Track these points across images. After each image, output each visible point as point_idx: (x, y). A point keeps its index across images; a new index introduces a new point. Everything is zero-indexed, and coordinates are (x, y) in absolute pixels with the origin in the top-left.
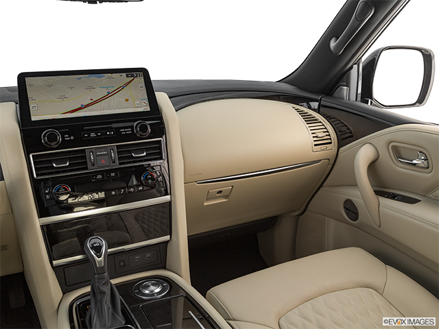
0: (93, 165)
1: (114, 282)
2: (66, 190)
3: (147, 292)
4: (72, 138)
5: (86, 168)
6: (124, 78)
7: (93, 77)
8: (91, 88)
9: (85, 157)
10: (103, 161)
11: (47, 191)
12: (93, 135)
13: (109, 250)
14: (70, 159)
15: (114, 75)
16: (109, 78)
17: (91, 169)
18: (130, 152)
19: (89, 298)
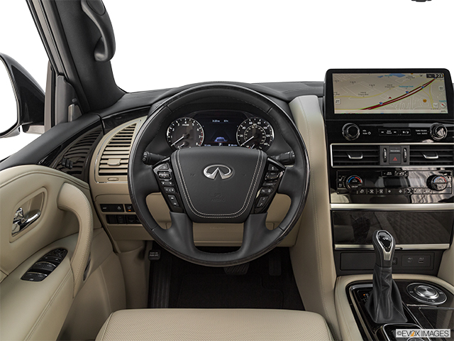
0: (385, 161)
1: (395, 277)
2: (359, 181)
3: (422, 295)
4: (370, 133)
5: (378, 164)
6: (424, 78)
7: (394, 76)
8: (390, 86)
9: (378, 153)
10: (395, 159)
11: (340, 180)
12: (389, 132)
13: (396, 246)
14: (364, 153)
15: (415, 75)
16: (409, 77)
17: (383, 165)
18: (422, 153)
19: (371, 285)
